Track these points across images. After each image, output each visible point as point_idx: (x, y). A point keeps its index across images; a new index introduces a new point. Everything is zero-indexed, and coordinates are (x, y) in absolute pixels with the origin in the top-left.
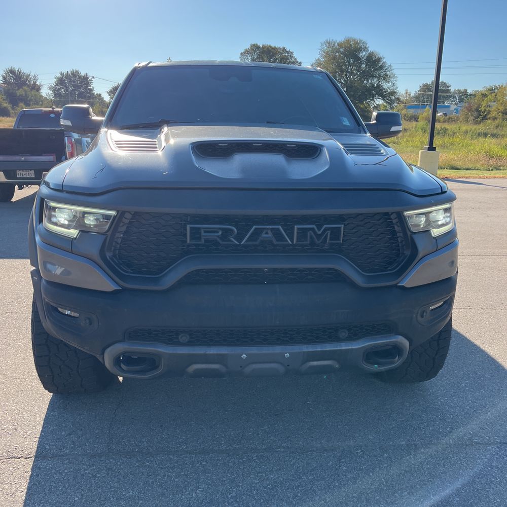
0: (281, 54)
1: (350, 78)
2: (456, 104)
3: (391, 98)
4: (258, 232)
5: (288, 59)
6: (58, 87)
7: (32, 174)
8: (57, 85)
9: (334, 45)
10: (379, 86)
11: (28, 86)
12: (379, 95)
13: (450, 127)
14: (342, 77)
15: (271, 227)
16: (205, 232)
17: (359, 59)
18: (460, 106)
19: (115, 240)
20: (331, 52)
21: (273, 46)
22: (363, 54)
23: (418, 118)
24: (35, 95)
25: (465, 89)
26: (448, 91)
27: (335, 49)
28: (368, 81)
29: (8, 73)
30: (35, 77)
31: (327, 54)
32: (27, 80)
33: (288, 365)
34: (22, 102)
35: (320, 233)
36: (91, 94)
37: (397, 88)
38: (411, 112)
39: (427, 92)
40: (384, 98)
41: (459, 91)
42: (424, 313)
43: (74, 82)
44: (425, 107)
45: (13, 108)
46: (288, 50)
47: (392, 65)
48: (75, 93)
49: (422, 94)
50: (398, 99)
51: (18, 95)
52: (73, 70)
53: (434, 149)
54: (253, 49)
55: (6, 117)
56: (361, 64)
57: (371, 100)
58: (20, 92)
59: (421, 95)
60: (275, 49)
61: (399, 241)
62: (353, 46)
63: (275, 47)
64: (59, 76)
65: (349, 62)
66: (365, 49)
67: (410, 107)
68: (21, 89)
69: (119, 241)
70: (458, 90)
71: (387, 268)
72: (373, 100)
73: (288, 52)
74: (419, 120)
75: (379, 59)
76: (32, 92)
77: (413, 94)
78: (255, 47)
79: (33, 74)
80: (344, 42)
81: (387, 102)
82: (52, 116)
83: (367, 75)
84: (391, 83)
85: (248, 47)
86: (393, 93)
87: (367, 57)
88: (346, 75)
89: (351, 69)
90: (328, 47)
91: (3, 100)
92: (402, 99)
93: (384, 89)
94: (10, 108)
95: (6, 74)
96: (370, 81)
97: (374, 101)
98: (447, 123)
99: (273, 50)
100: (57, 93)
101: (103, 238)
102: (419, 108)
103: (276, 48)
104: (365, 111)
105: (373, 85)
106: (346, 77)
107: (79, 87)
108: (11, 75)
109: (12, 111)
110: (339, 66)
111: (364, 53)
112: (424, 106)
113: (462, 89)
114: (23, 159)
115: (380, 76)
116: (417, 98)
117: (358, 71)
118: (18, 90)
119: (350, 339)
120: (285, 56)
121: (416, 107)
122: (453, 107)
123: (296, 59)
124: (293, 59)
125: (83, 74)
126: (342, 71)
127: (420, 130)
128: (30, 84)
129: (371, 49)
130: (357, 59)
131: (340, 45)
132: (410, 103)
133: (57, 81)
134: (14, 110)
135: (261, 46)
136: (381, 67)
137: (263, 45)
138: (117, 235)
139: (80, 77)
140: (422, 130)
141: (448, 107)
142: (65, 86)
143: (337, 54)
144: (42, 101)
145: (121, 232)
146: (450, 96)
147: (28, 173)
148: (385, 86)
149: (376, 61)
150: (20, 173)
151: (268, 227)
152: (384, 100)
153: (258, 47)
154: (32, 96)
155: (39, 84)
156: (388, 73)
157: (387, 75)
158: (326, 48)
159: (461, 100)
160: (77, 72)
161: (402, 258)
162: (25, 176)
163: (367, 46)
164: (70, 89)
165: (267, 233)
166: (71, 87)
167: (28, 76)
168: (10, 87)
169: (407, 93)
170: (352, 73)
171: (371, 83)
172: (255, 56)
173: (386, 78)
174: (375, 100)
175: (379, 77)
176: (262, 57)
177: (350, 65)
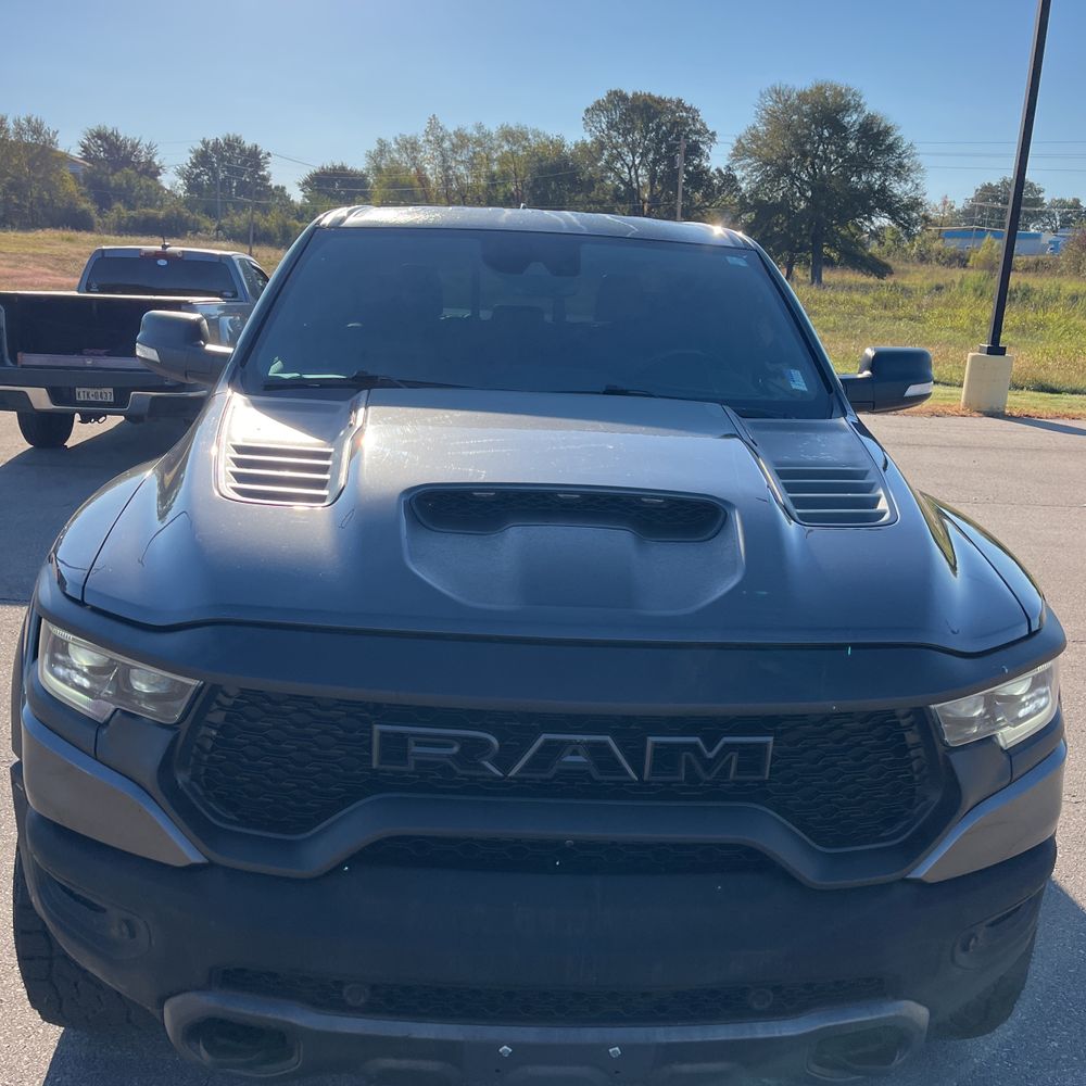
0: (674, 113)
1: (821, 169)
2: (1055, 231)
3: (908, 215)
4: (552, 749)
5: (687, 124)
6: (196, 171)
7: (108, 394)
8: (194, 165)
9: (789, 98)
10: (883, 189)
11: (135, 168)
12: (882, 209)
13: (1040, 283)
14: (802, 166)
15: (585, 738)
16: (418, 744)
17: (844, 129)
18: (1064, 237)
19: (198, 741)
20: (782, 113)
21: (657, 96)
22: (852, 119)
23: (968, 261)
24: (148, 186)
25: (1074, 199)
26: (1038, 202)
27: (791, 106)
28: (860, 178)
29: (94, 137)
30: (149, 148)
31: (773, 118)
32: (132, 154)
33: (617, 1072)
34: (119, 200)
35: (711, 755)
36: (264, 186)
37: (925, 194)
38: (953, 245)
39: (990, 204)
40: (893, 215)
41: (1062, 204)
42: (970, 940)
43: (230, 161)
44: (983, 237)
45: (100, 215)
46: (687, 105)
47: (915, 145)
48: (231, 184)
49: (981, 207)
50: (926, 218)
51: (113, 185)
52: (229, 135)
53: (1002, 352)
54: (610, 102)
55: (84, 232)
56: (846, 139)
57: (865, 219)
58: (116, 179)
59: (977, 209)
60: (660, 101)
61: (915, 768)
62: (830, 100)
63: (660, 98)
64: (199, 146)
65: (821, 136)
66: (858, 107)
67: (951, 235)
68: (119, 174)
69: (209, 744)
70: (1060, 201)
71: (882, 831)
72: (870, 219)
73: (688, 110)
74: (970, 264)
75: (887, 132)
76: (142, 181)
77: (959, 205)
78: (617, 97)
79: (145, 142)
80: (811, 91)
81: (900, 225)
82: (162, 262)
83: (860, 164)
84: (910, 184)
85: (602, 96)
86: (915, 204)
87: (861, 125)
88: (813, 164)
89: (824, 152)
90: (777, 102)
91: (82, 195)
92: (933, 215)
93: (895, 196)
94: (93, 213)
95: (89, 139)
96: (864, 178)
97: (872, 222)
98: (1031, 274)
99: (655, 105)
100: (193, 184)
101: (168, 736)
102: (970, 237)
103: (663, 101)
104: (852, 243)
105: (870, 185)
106: (813, 167)
107: (238, 172)
108: (99, 142)
109: (97, 219)
110: (799, 143)
111: (855, 117)
112: (981, 234)
113: (1069, 199)
114: (89, 362)
115: (888, 167)
116: (968, 214)
117: (839, 155)
118: (113, 174)
119: (777, 1012)
120: (681, 117)
121: (965, 234)
122: (1047, 237)
123: (703, 125)
124: (698, 126)
125: (248, 144)
126: (804, 155)
127: (970, 291)
128: (139, 163)
129: (869, 109)
130: (839, 128)
131: (803, 97)
132: (951, 225)
133: (196, 158)
134: (101, 217)
135: (630, 95)
136: (891, 148)
137: (635, 94)
138: (203, 730)
139: (243, 151)
140: (976, 290)
141: (1037, 237)
142: (212, 169)
143: (795, 117)
144: (162, 200)
145: (211, 725)
146: (1042, 213)
147: (99, 391)
148: (899, 189)
149: (879, 133)
150: (82, 394)
151: (578, 738)
152: (893, 218)
153: (623, 98)
154: (141, 189)
155: (157, 163)
156: (906, 161)
157: (901, 165)
158: (771, 103)
159: (1066, 222)
160: (237, 140)
161: (918, 808)
162: (93, 399)
163: (862, 102)
164: (222, 176)
165: (575, 753)
166: (223, 172)
167: (135, 146)
168: (96, 168)
169: (945, 203)
170: (826, 160)
171: (868, 182)
172: (616, 116)
173: (900, 171)
174: (873, 219)
175: (886, 170)
176: (632, 121)
177: (821, 139)
